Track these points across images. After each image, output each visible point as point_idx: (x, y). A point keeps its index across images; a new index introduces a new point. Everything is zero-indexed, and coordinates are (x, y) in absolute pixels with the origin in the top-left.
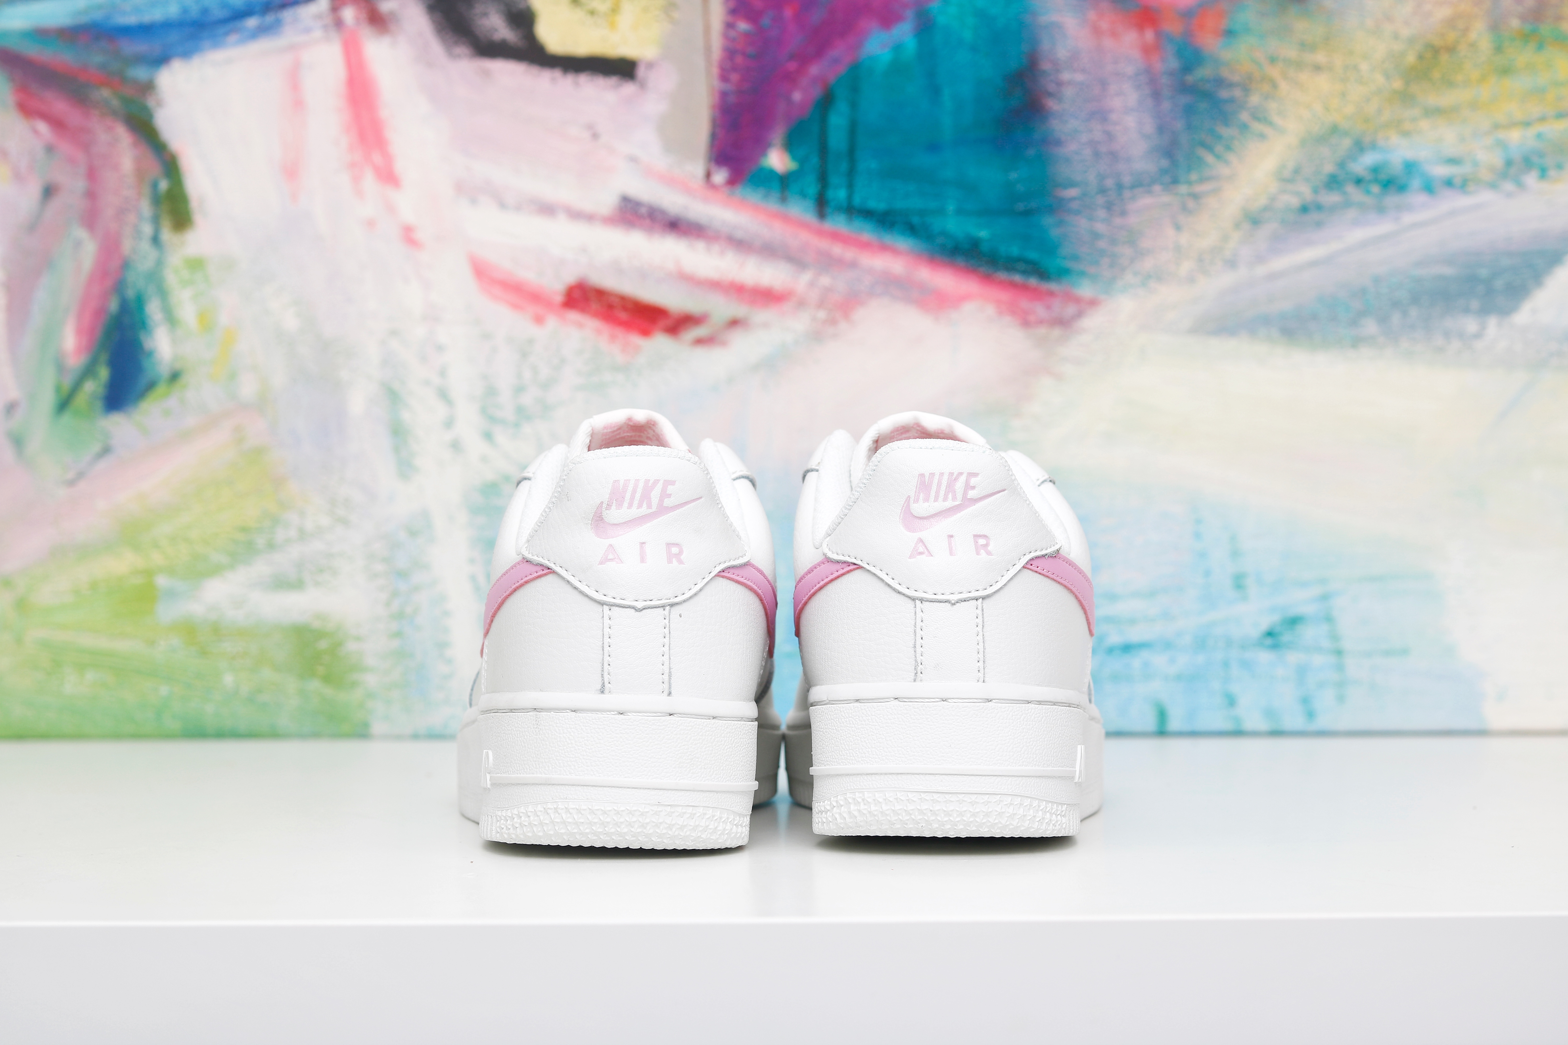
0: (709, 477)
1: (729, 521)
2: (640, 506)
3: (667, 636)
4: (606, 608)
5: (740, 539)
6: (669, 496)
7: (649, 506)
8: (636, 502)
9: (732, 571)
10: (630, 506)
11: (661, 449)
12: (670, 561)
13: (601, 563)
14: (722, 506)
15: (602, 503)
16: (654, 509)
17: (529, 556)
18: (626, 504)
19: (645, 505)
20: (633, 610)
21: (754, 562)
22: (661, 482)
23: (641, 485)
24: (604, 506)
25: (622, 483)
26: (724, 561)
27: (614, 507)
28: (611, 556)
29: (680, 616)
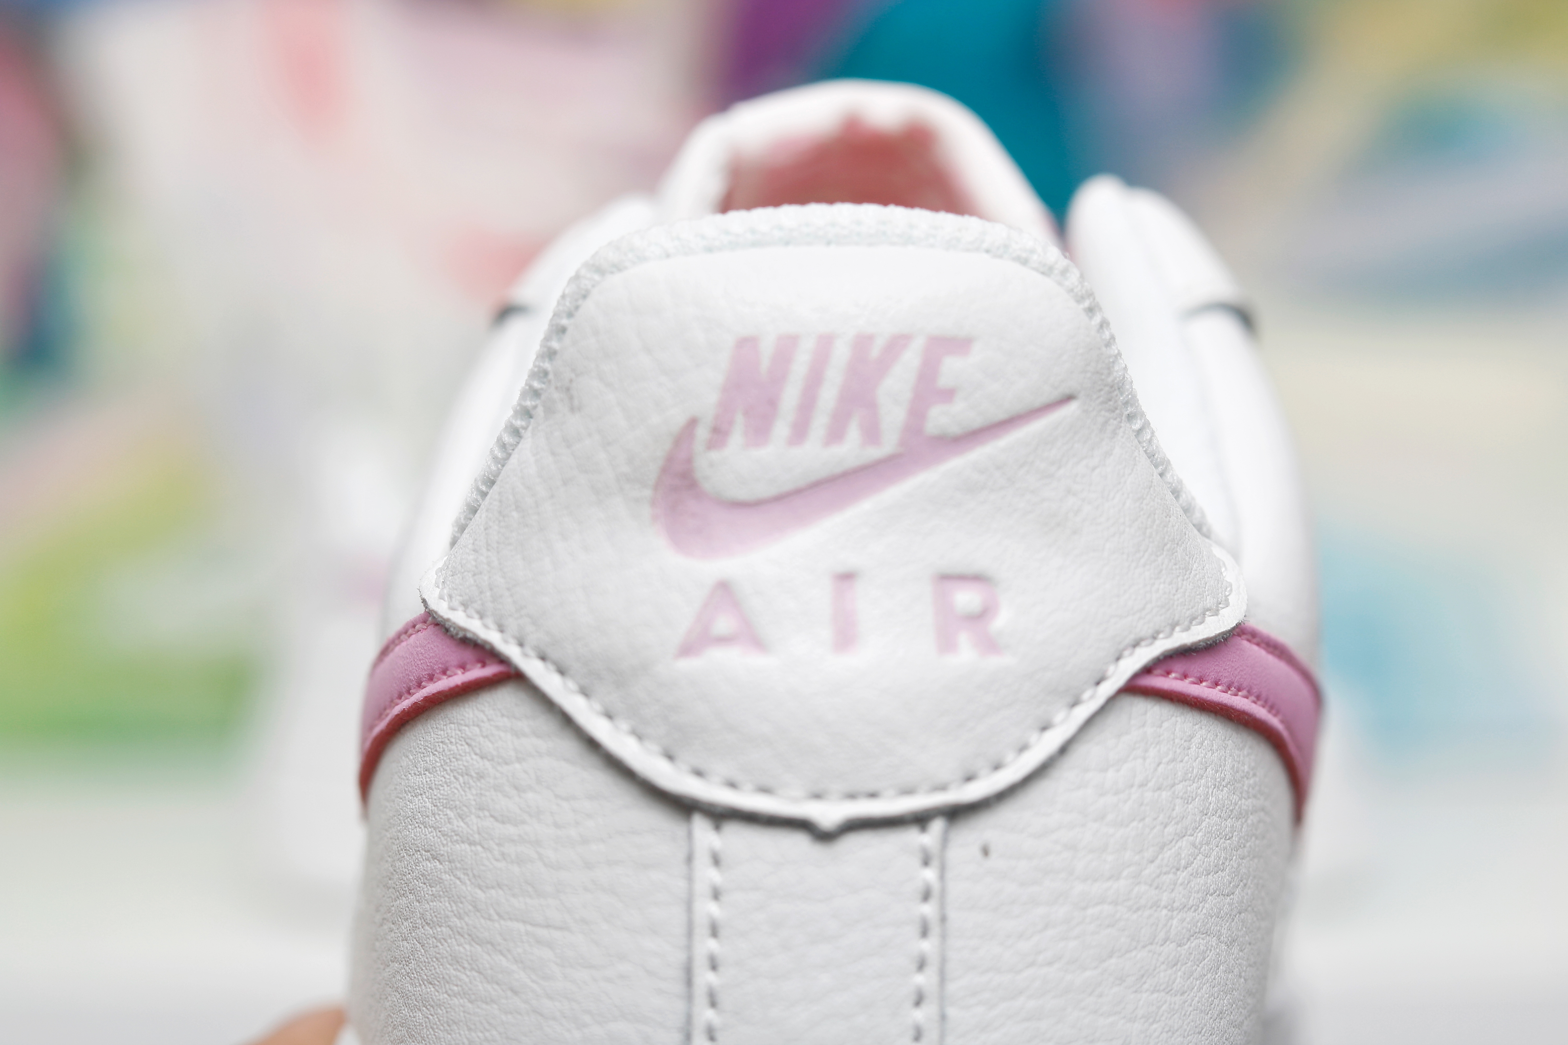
0: (1097, 319)
1: (1168, 476)
2: (836, 434)
3: (935, 930)
4: (700, 826)
5: (1207, 536)
6: (948, 395)
7: (872, 434)
8: (820, 422)
9: (1179, 667)
10: (800, 432)
11: (946, 220)
12: (946, 644)
13: (687, 650)
14: (1146, 425)
15: (693, 423)
16: (888, 445)
17: (443, 609)
18: (781, 429)
19: (854, 433)
20: (799, 842)
21: (1255, 623)
22: (917, 346)
23: (841, 353)
24: (702, 433)
25: (767, 348)
26: (1150, 632)
27: (736, 439)
28: (724, 624)
29: (986, 851)
